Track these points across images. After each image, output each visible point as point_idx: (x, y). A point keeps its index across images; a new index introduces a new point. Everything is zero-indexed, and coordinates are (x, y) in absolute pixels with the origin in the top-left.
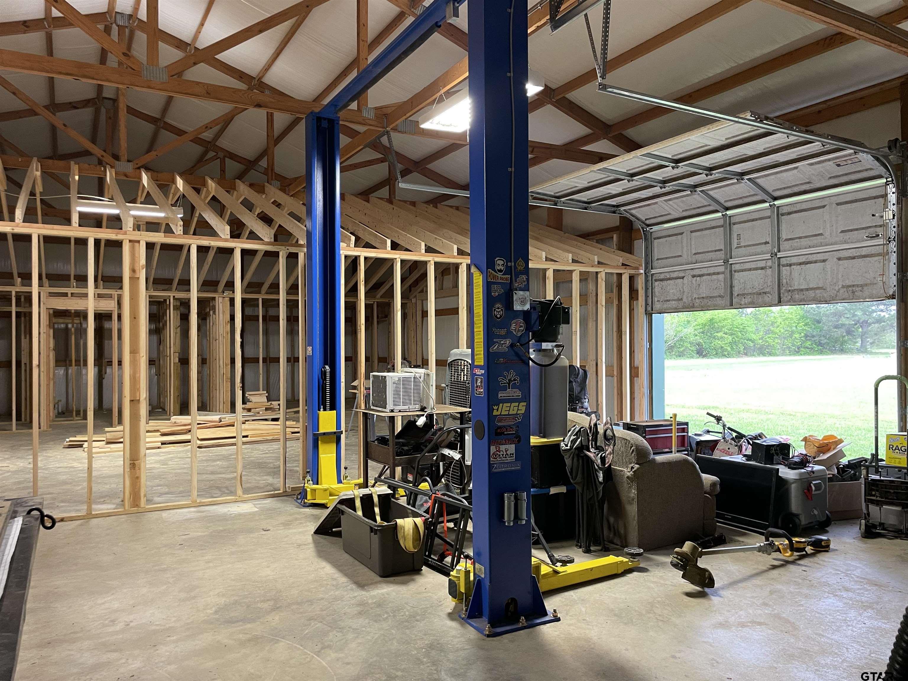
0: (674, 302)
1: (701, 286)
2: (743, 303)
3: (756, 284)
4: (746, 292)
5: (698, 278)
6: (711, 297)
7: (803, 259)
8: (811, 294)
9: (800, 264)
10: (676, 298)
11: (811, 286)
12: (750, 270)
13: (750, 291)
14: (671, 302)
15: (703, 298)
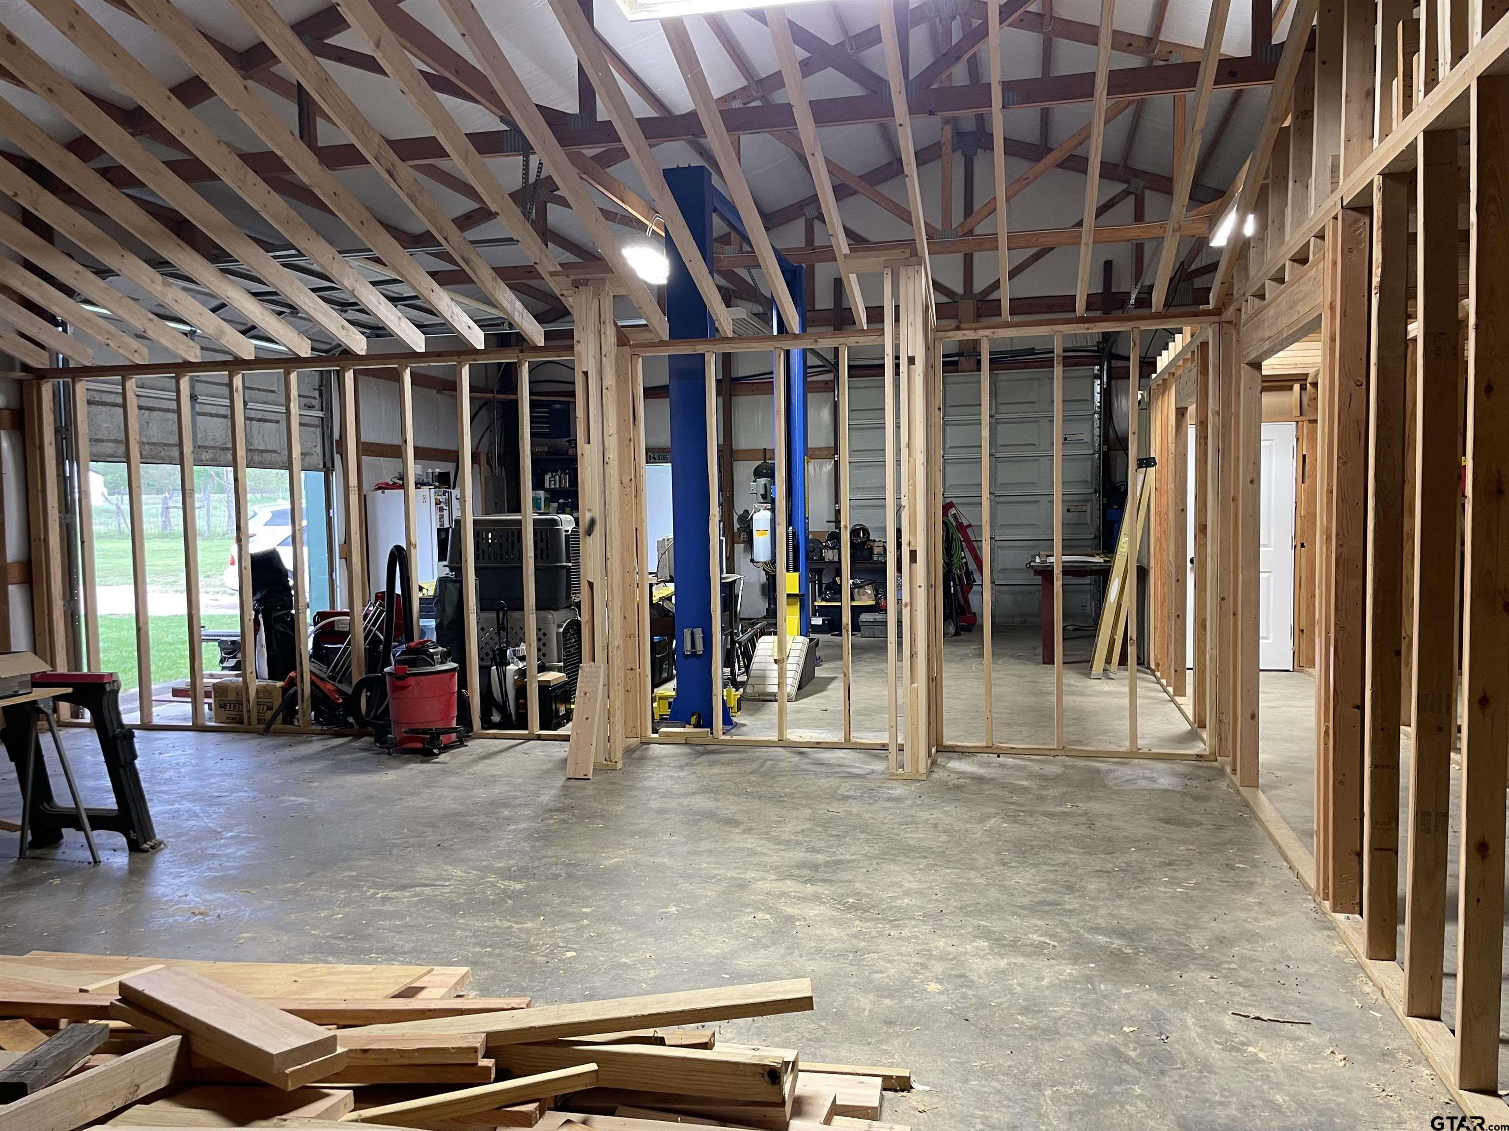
0: (110, 444)
1: (150, 425)
2: (203, 458)
3: (218, 435)
4: (206, 444)
5: (147, 413)
6: (166, 445)
7: (259, 415)
8: (268, 456)
9: (259, 420)
10: (113, 438)
11: (269, 448)
12: (211, 415)
13: (212, 444)
14: (105, 444)
15: (154, 444)
